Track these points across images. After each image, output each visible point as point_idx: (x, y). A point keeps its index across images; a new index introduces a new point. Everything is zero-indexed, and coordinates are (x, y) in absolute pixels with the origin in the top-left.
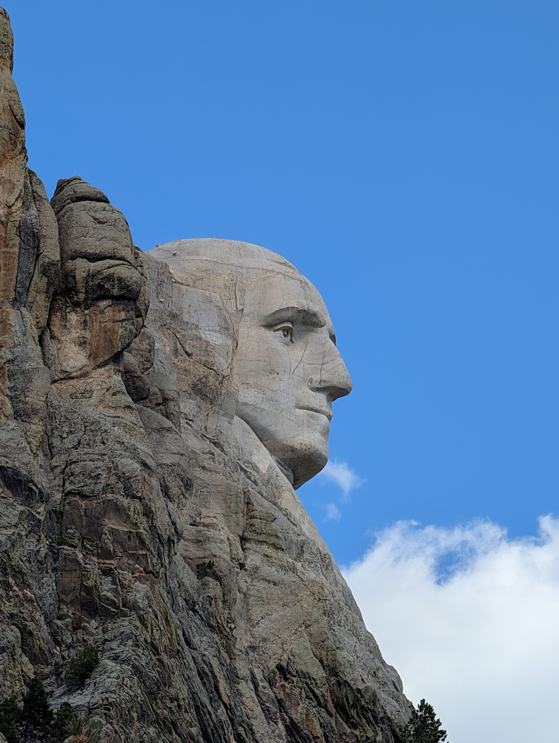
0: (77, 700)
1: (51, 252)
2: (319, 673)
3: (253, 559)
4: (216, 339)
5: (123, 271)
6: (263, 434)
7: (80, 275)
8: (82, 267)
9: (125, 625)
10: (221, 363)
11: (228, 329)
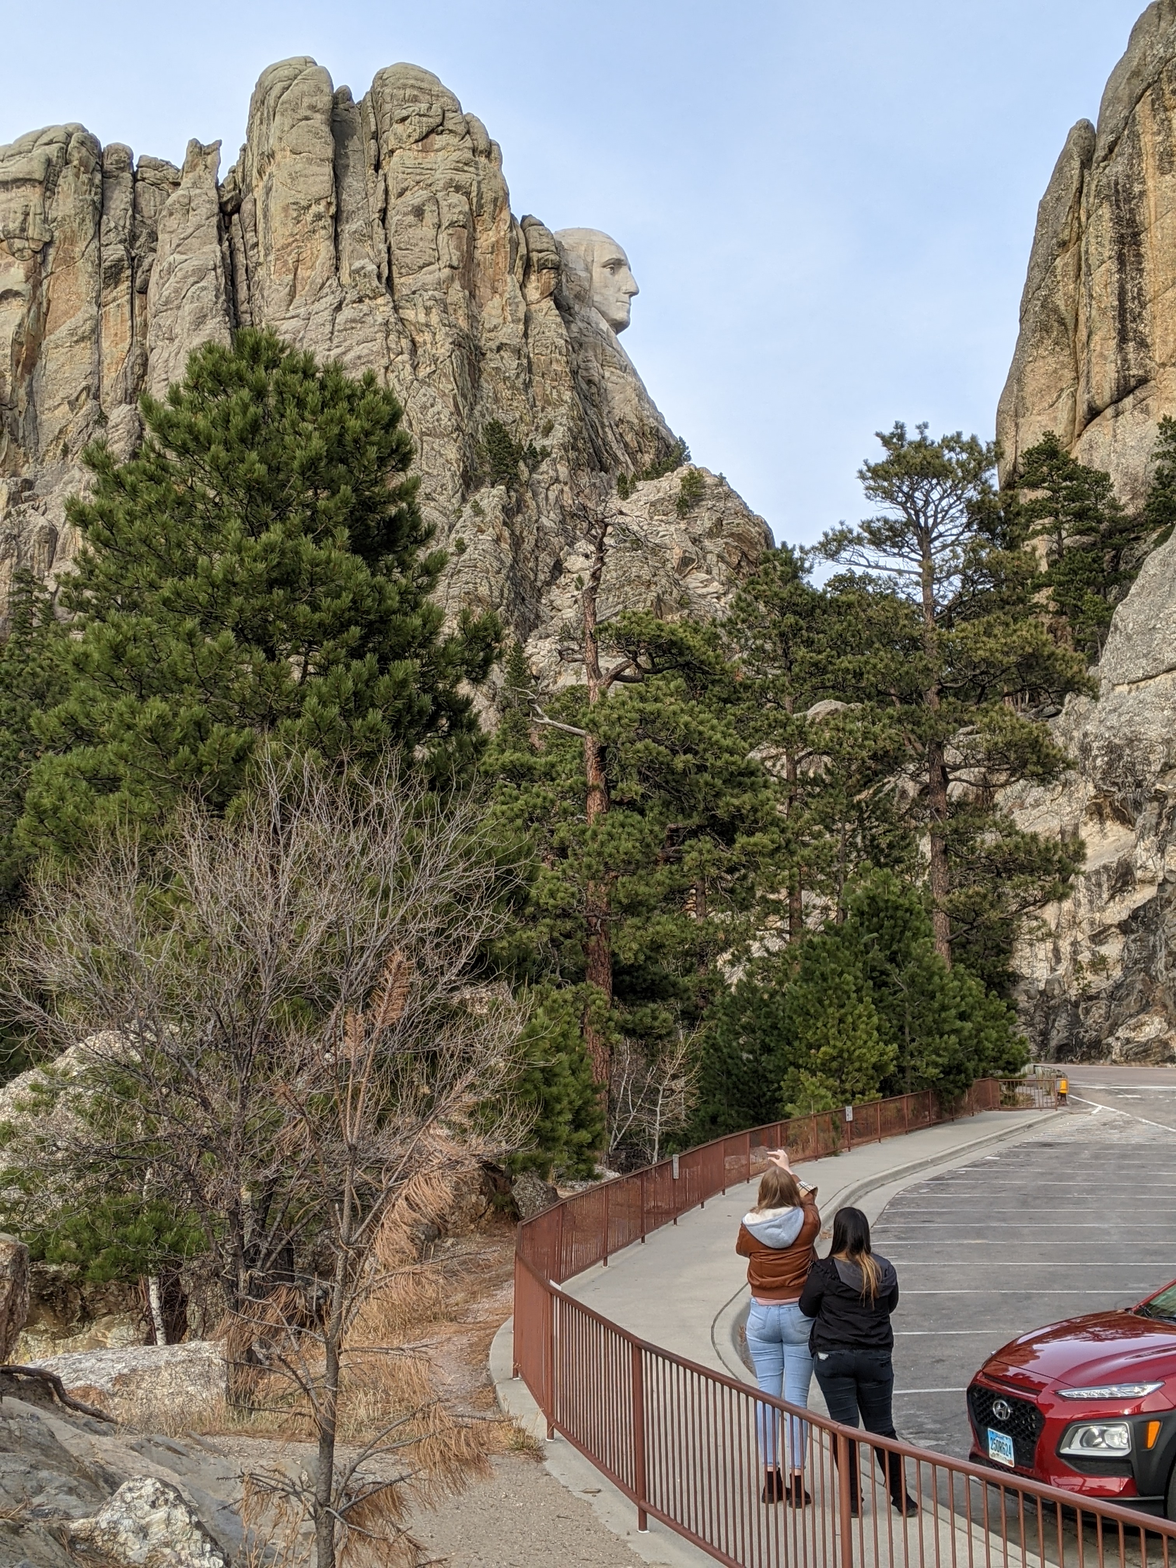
0: (547, 442)
1: (523, 250)
2: (636, 421)
3: (607, 374)
4: (583, 274)
5: (552, 257)
6: (603, 314)
7: (535, 259)
8: (535, 256)
9: (563, 410)
10: (586, 285)
11: (588, 269)
